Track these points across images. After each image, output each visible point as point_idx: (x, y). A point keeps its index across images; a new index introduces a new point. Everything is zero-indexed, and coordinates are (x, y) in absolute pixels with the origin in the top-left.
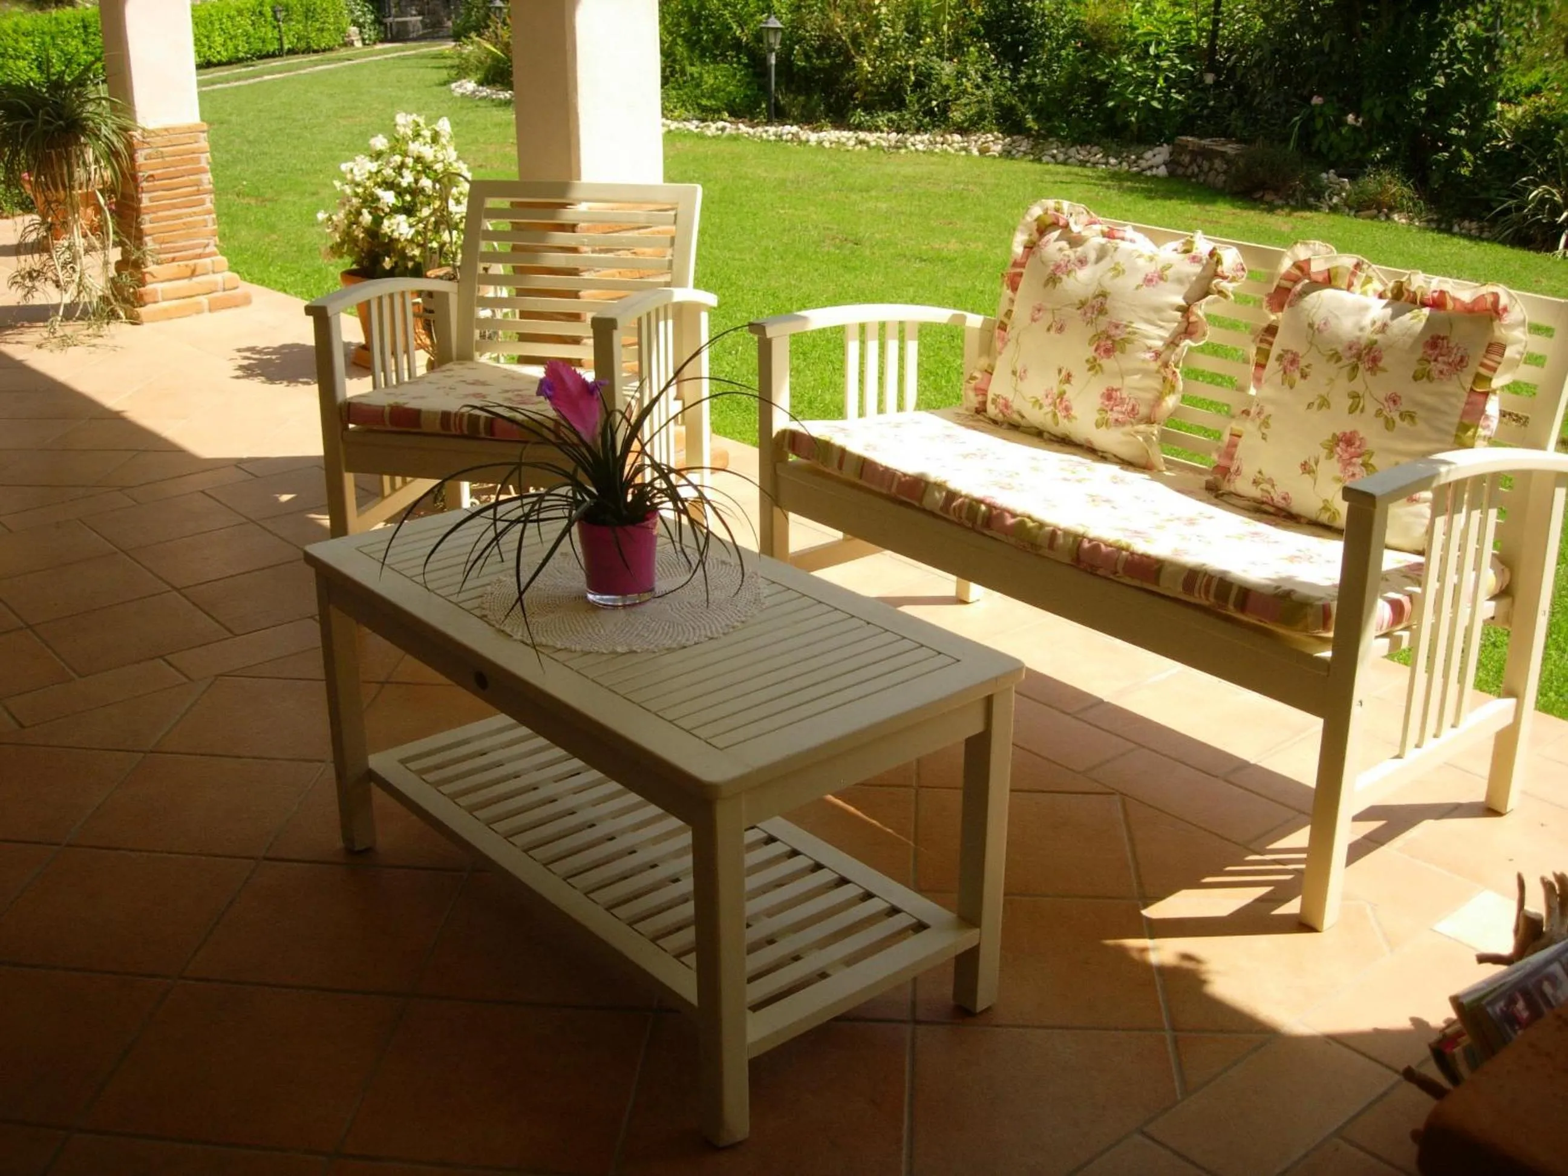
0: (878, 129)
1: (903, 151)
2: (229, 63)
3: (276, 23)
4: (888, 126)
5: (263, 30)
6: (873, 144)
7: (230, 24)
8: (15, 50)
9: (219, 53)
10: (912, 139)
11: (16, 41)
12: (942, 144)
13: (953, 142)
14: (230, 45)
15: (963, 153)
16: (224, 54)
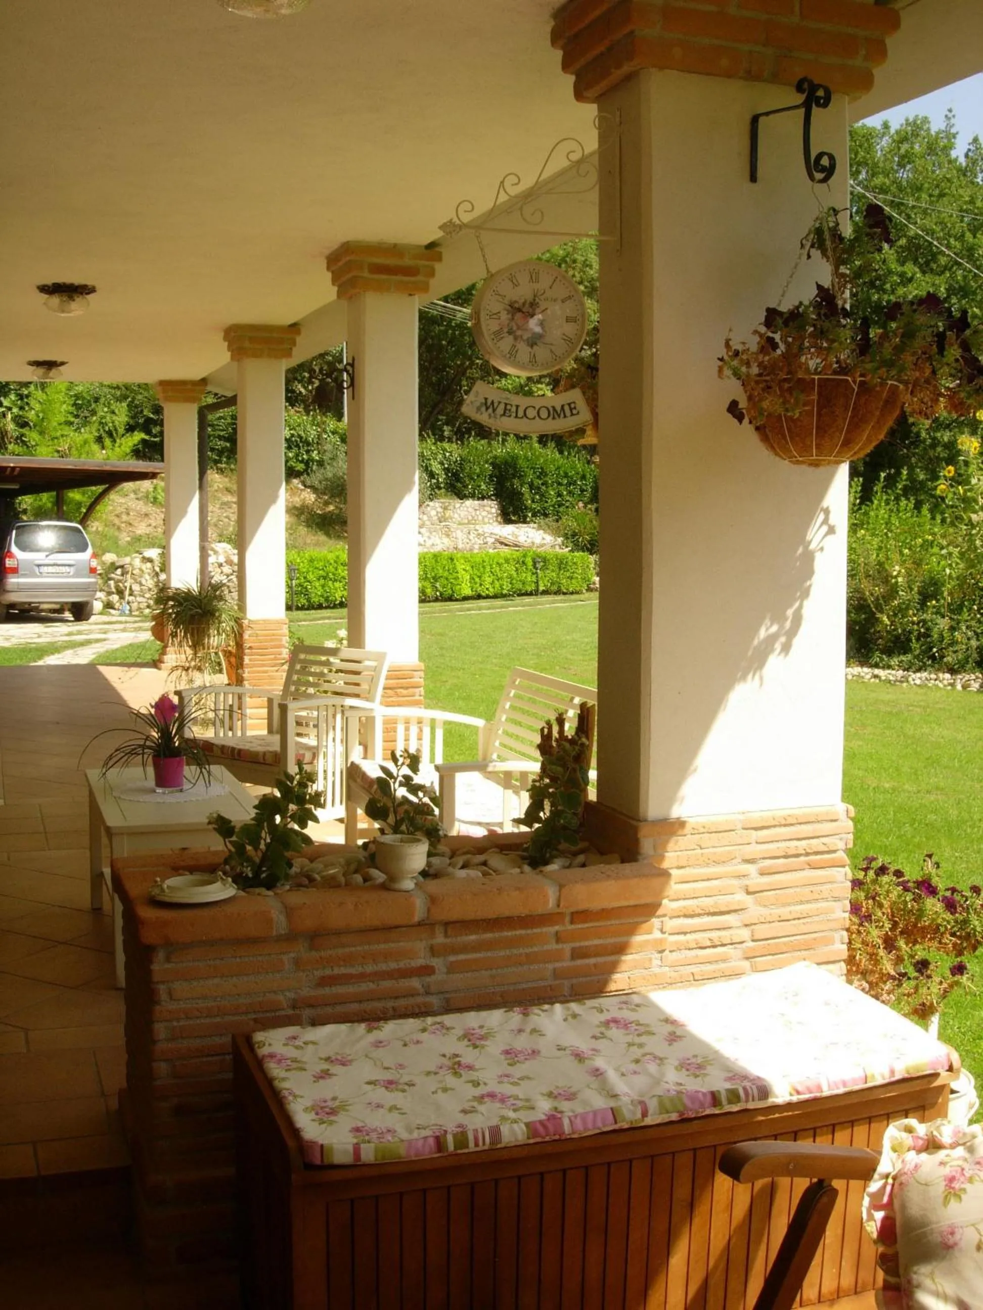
0: (889, 667)
1: (905, 685)
2: (495, 597)
3: (534, 571)
4: (899, 666)
5: (524, 575)
6: (883, 678)
7: (498, 569)
8: (334, 574)
9: (487, 589)
10: (913, 676)
11: (336, 569)
12: (936, 680)
13: (944, 679)
14: (497, 585)
15: (949, 688)
16: (491, 590)
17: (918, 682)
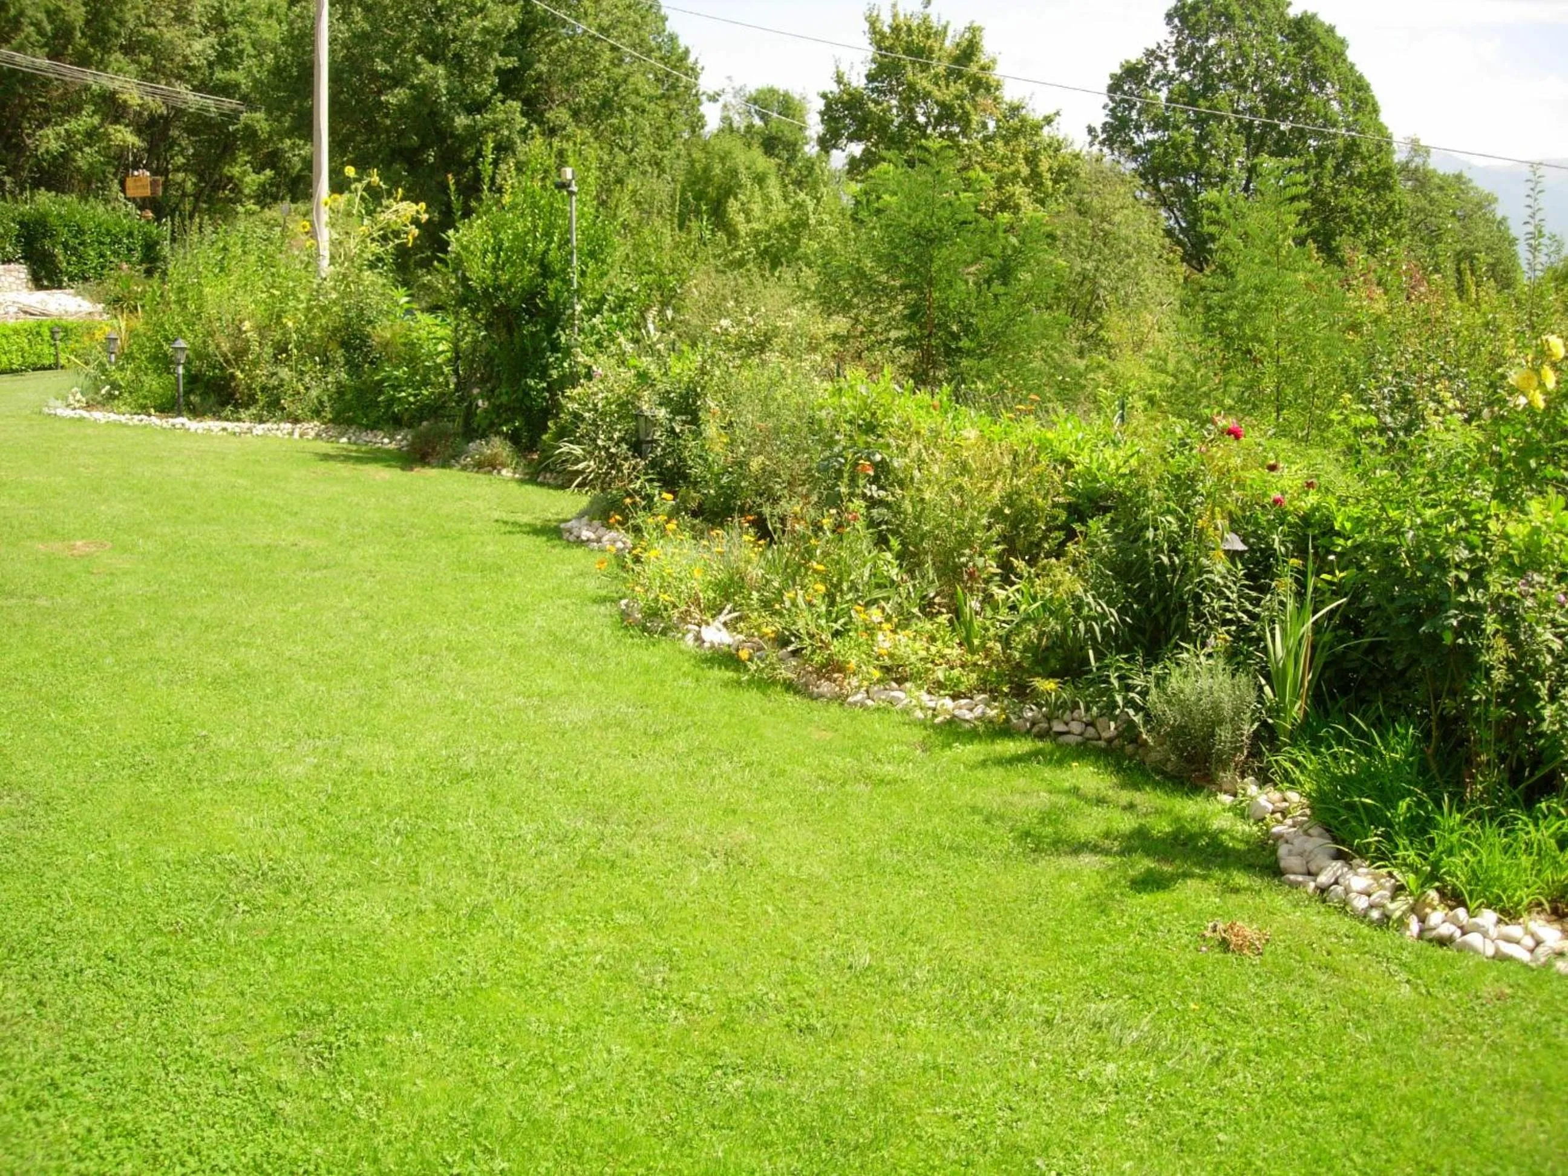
1: (249, 434)
3: (52, 342)
4: (245, 419)
5: (39, 347)
6: (231, 430)
10: (258, 427)
12: (277, 430)
13: (284, 429)
15: (287, 437)
17: (260, 432)
